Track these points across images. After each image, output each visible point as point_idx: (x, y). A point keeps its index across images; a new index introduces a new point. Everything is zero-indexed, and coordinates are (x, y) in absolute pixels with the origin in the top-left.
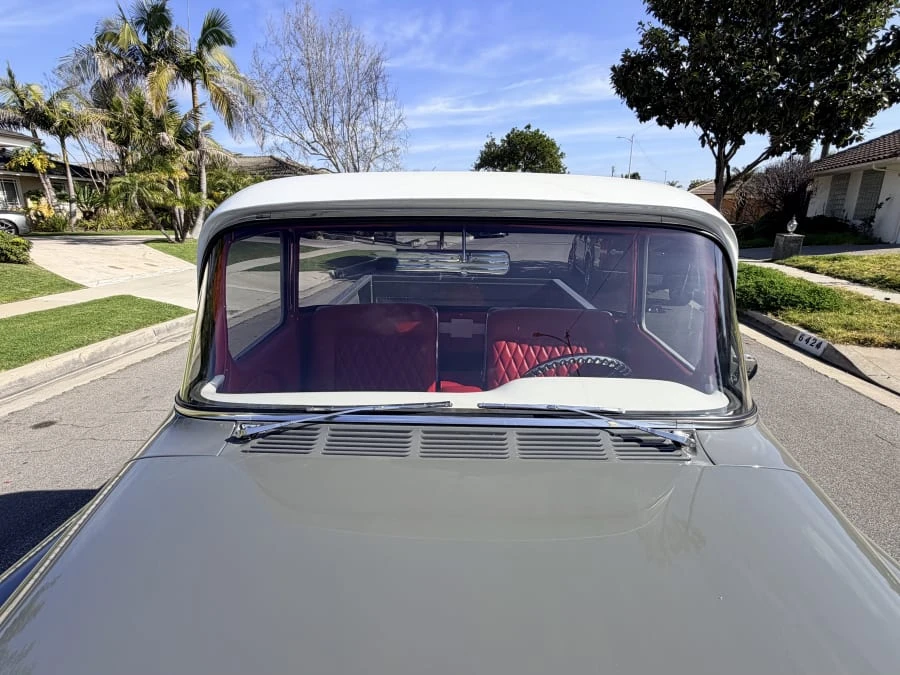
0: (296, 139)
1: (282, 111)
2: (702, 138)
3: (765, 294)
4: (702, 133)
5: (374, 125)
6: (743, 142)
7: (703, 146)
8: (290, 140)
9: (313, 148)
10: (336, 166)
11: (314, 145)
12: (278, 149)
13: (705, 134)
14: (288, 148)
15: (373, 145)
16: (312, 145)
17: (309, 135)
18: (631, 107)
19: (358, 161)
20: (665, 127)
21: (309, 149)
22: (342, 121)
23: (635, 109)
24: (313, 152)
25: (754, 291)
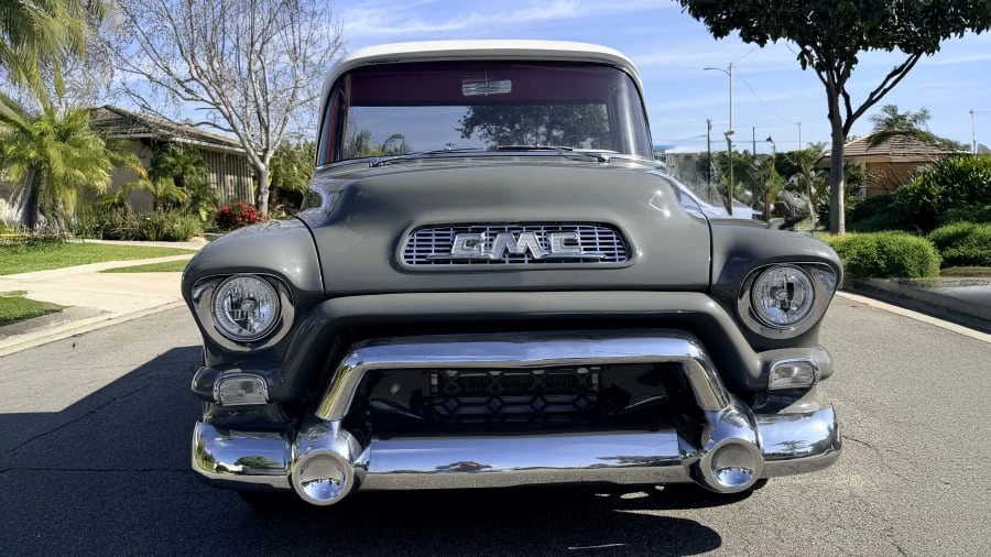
0: (160, 75)
1: (139, 33)
2: (801, 56)
3: (888, 255)
4: (800, 50)
5: (294, 53)
6: (856, 61)
7: (804, 68)
8: (149, 77)
9: (188, 91)
10: (229, 118)
11: (193, 85)
12: (128, 91)
13: (805, 52)
14: (145, 90)
15: (292, 84)
16: (187, 84)
17: (181, 69)
18: (697, 16)
19: (267, 111)
20: (753, 44)
21: (181, 91)
22: (237, 47)
23: (702, 19)
24: (189, 96)
25: (875, 254)
